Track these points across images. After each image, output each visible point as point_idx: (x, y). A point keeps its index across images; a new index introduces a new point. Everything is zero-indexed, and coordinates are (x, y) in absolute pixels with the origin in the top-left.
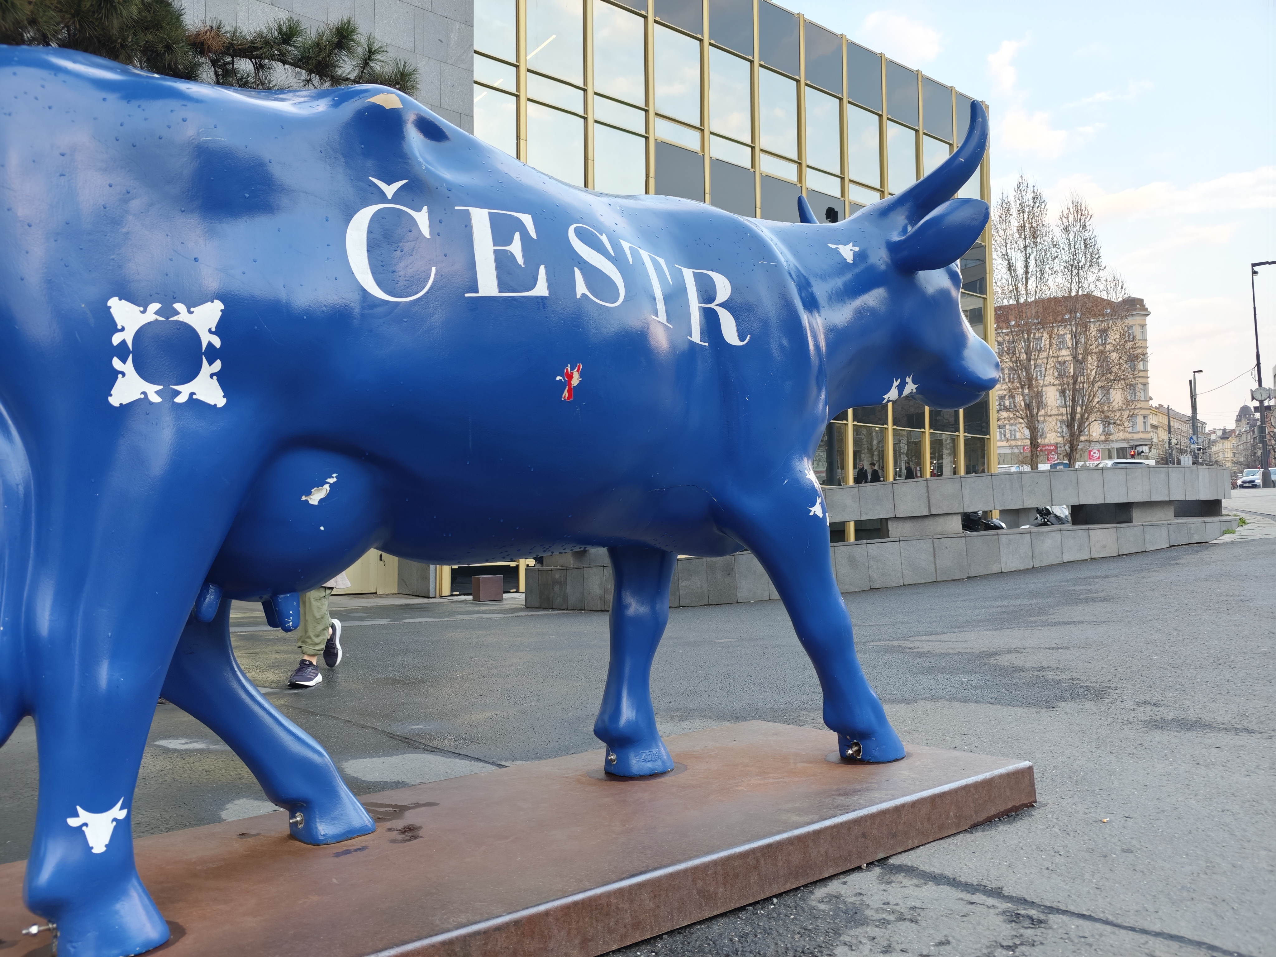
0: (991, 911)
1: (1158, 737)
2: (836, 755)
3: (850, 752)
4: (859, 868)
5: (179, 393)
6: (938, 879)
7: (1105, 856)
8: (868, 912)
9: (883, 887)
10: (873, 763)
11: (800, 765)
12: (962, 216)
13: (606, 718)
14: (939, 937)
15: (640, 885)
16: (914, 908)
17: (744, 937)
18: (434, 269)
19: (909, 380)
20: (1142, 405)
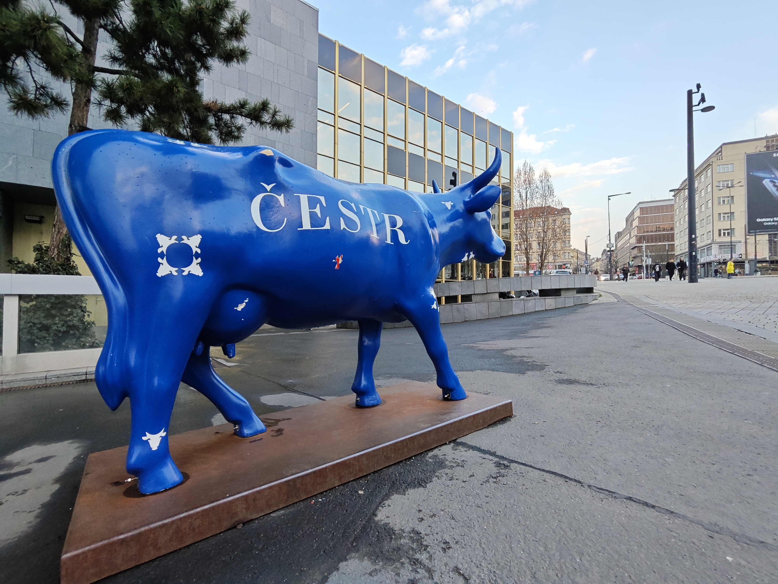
0: (491, 462)
1: (560, 387)
2: (441, 397)
3: (446, 396)
4: (445, 444)
5: (184, 271)
6: (474, 448)
7: (534, 438)
8: (447, 463)
9: (453, 452)
10: (455, 400)
11: (428, 401)
12: (491, 192)
13: (356, 384)
14: (471, 474)
15: (362, 455)
16: (463, 461)
17: (400, 474)
18: (286, 219)
19: (471, 253)
20: (568, 248)
